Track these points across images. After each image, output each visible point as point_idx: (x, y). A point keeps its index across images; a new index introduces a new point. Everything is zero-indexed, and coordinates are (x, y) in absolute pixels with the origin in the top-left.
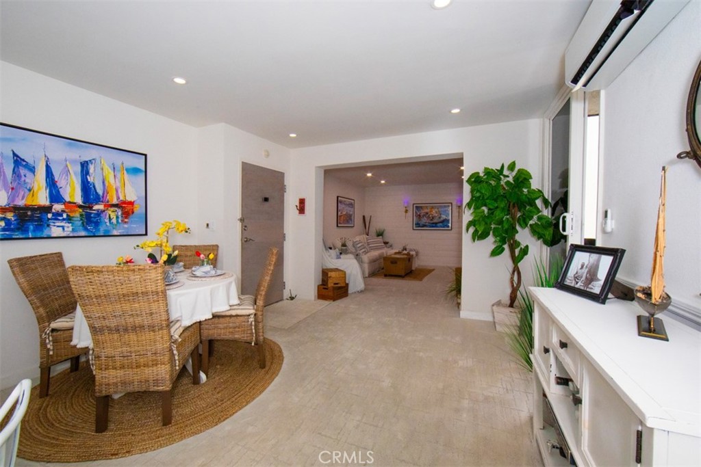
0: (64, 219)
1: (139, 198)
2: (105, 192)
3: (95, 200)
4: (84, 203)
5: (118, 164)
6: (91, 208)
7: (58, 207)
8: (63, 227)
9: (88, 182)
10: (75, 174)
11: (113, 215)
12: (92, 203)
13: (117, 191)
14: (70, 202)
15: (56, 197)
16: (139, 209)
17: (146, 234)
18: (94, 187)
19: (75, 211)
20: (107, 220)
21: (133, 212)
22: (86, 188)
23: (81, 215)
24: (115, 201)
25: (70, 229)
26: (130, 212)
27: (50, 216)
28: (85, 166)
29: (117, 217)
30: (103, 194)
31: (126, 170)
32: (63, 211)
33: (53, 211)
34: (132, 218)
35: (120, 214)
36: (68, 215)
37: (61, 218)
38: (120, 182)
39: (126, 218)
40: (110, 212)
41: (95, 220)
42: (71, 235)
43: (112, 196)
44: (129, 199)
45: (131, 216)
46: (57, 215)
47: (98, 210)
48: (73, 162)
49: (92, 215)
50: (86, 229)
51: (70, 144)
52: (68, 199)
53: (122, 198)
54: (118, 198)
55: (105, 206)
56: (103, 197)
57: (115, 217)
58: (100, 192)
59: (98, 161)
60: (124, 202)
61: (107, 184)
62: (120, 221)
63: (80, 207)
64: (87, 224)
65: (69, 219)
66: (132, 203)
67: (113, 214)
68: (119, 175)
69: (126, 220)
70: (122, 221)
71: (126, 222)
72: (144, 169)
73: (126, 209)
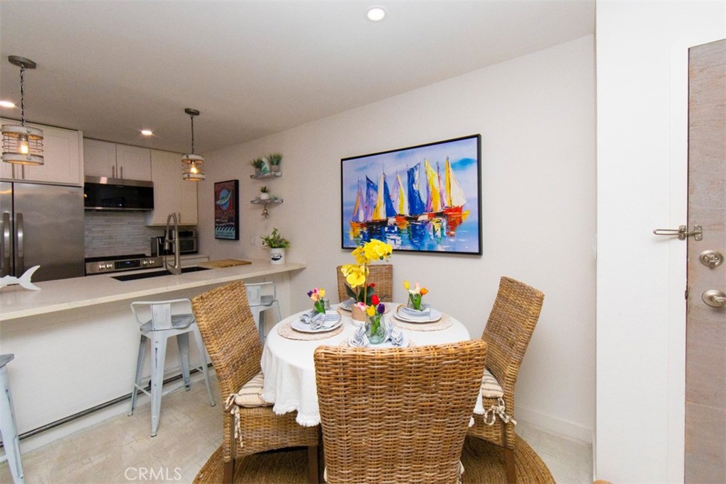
0: (395, 233)
1: (468, 201)
2: (429, 199)
3: (420, 209)
4: (410, 214)
5: (443, 160)
6: (416, 219)
7: (392, 220)
8: (395, 240)
9: (414, 191)
10: (404, 185)
11: (437, 227)
12: (416, 214)
13: (441, 196)
14: (400, 215)
15: (390, 211)
16: (469, 217)
17: (480, 253)
18: (419, 195)
19: (402, 224)
20: (431, 233)
21: (461, 222)
22: (413, 197)
23: (408, 228)
24: (439, 209)
25: (400, 242)
26: (457, 222)
27: (386, 229)
28: (411, 173)
29: (442, 229)
30: (427, 202)
31: (453, 166)
32: (395, 224)
33: (389, 224)
34: (460, 230)
35: (445, 224)
36: (398, 228)
37: (393, 231)
38: (445, 183)
39: (452, 229)
40: (434, 223)
41: (420, 233)
42: (400, 248)
43: (436, 203)
44: (456, 204)
45: (458, 227)
46: (392, 228)
47: (422, 221)
48: (401, 173)
49: (417, 228)
50: (412, 243)
51: (399, 155)
52: (398, 212)
53: (447, 204)
54: (443, 205)
55: (429, 216)
56: (427, 205)
57: (439, 230)
58: (424, 200)
59: (422, 165)
60: (450, 210)
61: (431, 190)
62: (445, 234)
63: (407, 219)
64: (413, 237)
65: (399, 232)
66: (459, 210)
67: (438, 225)
68: (443, 176)
69: (452, 233)
70: (447, 233)
71: (452, 236)
72: (475, 158)
73: (452, 217)
